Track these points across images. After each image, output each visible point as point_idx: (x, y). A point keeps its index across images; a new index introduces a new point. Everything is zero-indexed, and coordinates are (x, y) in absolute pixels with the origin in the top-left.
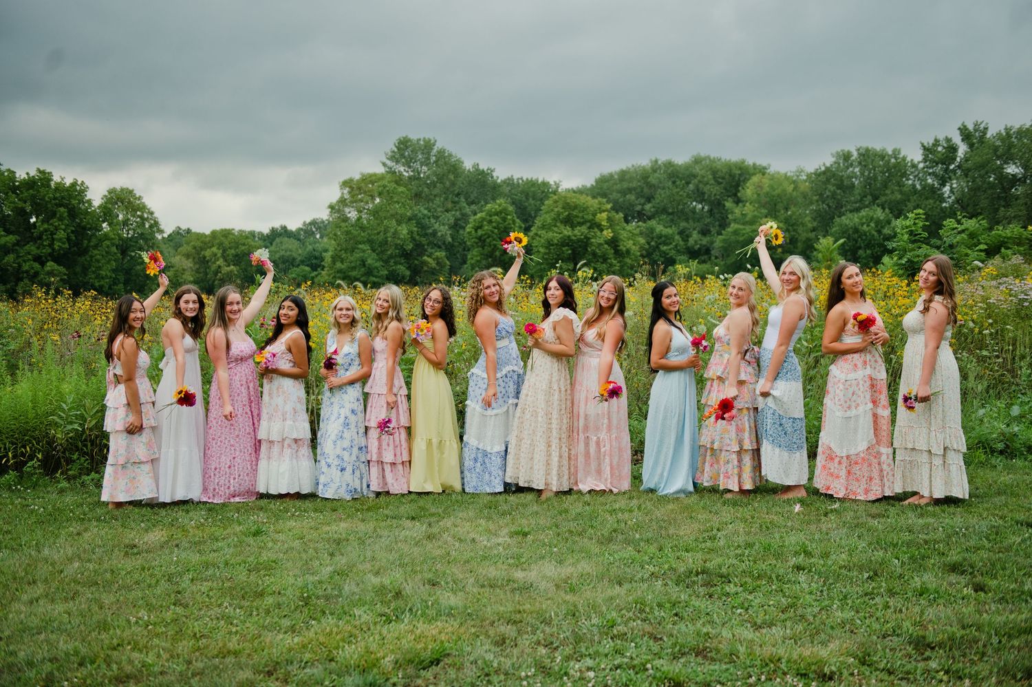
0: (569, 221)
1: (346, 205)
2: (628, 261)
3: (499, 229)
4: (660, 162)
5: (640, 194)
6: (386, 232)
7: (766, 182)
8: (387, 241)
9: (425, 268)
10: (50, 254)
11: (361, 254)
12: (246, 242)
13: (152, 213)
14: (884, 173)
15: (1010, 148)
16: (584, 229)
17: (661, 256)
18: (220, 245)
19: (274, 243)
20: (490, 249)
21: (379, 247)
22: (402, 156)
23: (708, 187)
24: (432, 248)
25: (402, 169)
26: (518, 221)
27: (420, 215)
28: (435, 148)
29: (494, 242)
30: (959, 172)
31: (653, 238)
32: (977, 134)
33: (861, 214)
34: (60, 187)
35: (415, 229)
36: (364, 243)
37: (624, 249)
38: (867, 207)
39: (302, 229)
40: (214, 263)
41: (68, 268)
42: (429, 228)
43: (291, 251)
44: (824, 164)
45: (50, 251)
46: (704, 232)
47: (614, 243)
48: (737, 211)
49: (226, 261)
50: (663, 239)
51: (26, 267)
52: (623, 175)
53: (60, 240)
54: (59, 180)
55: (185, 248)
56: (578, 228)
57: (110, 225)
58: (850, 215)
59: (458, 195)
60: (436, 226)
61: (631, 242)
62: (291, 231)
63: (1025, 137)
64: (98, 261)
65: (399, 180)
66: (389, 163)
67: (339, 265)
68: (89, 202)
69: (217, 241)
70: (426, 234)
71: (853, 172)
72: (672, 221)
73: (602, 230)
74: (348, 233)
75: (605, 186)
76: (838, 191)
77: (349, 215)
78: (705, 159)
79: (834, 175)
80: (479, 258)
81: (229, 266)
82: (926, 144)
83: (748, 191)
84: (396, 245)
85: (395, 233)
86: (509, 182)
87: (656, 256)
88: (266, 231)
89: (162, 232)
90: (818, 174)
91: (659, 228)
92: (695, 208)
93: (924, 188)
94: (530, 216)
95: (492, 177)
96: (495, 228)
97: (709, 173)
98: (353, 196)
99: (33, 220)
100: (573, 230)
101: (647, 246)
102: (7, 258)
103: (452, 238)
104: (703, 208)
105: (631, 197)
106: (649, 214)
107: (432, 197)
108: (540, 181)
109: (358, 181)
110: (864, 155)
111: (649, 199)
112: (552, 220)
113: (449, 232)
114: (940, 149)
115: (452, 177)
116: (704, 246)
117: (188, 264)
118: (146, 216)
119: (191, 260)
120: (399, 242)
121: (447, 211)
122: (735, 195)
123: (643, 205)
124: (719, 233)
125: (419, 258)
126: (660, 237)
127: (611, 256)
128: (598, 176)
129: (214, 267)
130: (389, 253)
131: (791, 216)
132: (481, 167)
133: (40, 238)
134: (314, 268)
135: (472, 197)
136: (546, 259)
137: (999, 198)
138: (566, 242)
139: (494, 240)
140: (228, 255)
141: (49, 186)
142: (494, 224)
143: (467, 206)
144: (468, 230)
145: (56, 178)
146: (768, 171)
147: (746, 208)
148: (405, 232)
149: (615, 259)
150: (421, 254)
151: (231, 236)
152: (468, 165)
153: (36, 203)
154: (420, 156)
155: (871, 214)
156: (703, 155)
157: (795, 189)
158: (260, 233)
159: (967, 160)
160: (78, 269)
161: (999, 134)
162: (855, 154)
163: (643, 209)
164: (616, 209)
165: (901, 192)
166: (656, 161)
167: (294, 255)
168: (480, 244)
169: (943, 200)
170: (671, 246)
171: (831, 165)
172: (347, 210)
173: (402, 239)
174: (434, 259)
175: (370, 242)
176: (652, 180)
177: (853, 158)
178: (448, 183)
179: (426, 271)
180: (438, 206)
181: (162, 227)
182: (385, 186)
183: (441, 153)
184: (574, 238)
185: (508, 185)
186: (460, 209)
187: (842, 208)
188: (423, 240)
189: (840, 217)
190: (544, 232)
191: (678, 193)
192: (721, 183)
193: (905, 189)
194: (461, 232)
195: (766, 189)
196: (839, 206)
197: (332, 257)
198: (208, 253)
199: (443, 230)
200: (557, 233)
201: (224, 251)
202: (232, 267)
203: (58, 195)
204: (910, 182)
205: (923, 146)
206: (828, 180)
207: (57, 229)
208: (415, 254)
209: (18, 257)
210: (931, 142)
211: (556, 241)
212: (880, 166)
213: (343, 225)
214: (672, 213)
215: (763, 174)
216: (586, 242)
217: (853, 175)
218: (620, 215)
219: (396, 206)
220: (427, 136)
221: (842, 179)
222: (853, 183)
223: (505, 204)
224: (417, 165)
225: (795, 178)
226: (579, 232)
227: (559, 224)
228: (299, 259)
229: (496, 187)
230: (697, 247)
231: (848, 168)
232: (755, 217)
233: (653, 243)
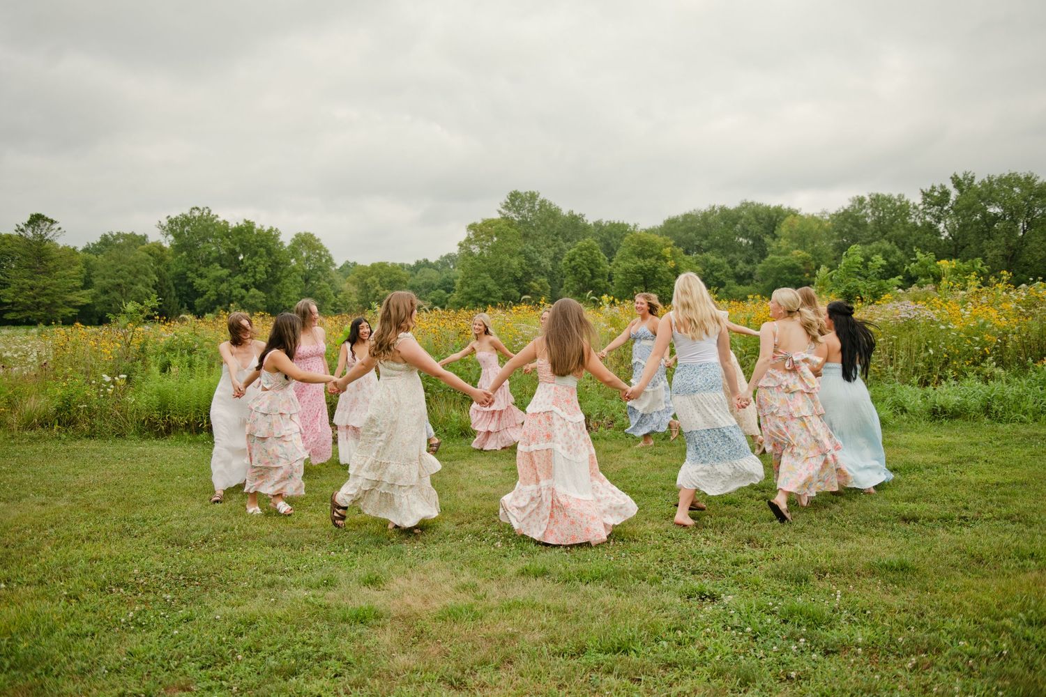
0: (641, 255)
1: (471, 243)
3: (587, 261)
5: (699, 233)
6: (501, 263)
7: (797, 222)
8: (502, 271)
9: (532, 291)
10: (254, 283)
11: (483, 281)
12: (397, 271)
13: (327, 251)
14: (891, 213)
15: (991, 193)
16: (653, 260)
19: (419, 273)
20: (580, 276)
21: (497, 274)
22: (514, 205)
23: (751, 226)
24: (537, 276)
25: (513, 215)
26: (602, 254)
27: (527, 250)
28: (539, 199)
29: (584, 271)
30: (951, 212)
31: (707, 267)
32: (966, 182)
33: (871, 247)
34: (260, 233)
35: (524, 261)
36: (485, 272)
38: (877, 240)
39: (439, 261)
40: (374, 288)
41: (266, 294)
42: (535, 260)
43: (431, 278)
44: (843, 207)
45: (253, 280)
46: (749, 262)
47: (676, 270)
48: (774, 245)
49: (382, 286)
50: (716, 267)
51: (235, 292)
52: (686, 216)
53: (260, 272)
54: (260, 228)
55: (352, 277)
56: (649, 260)
57: (296, 260)
59: (557, 235)
60: (540, 259)
62: (432, 264)
63: (1005, 183)
64: (288, 287)
65: (509, 222)
66: (503, 211)
67: (466, 289)
68: (281, 243)
69: (375, 272)
70: (532, 265)
71: (866, 213)
72: (723, 252)
73: (666, 261)
74: (472, 264)
75: (673, 226)
76: (855, 228)
77: (474, 251)
78: (750, 204)
79: (851, 216)
80: (572, 283)
82: (924, 190)
83: (783, 229)
84: (510, 273)
85: (509, 264)
86: (598, 224)
88: (412, 263)
89: (335, 265)
90: (838, 215)
91: (712, 258)
92: (741, 242)
93: (923, 224)
94: (613, 250)
95: (583, 221)
96: (585, 260)
97: (753, 215)
98: (476, 237)
99: (241, 257)
100: (645, 261)
101: (703, 273)
102: (222, 286)
103: (552, 268)
104: (748, 242)
105: (692, 235)
106: (705, 248)
107: (537, 237)
108: (621, 223)
109: (480, 225)
110: (875, 200)
111: (706, 237)
112: (629, 253)
113: (550, 263)
114: (936, 194)
115: (551, 221)
116: (748, 272)
117: (354, 289)
118: (323, 253)
119: (356, 286)
120: (512, 271)
121: (549, 247)
122: (773, 232)
123: (701, 241)
124: (760, 262)
125: (527, 283)
126: (713, 265)
128: (666, 218)
130: (504, 279)
131: (816, 248)
132: (574, 213)
133: (246, 271)
134: (448, 291)
135: (568, 236)
137: (983, 232)
138: (640, 271)
139: (584, 269)
140: (384, 282)
141: (252, 232)
142: (584, 257)
143: (563, 244)
144: (564, 262)
145: (258, 226)
146: (800, 213)
147: (781, 242)
148: (516, 263)
150: (528, 281)
151: (386, 268)
152: (565, 212)
153: (244, 246)
154: (527, 206)
155: (880, 246)
156: (749, 201)
157: (820, 227)
158: (408, 265)
159: (957, 202)
160: (273, 294)
161: (983, 181)
162: (868, 199)
163: (701, 245)
164: (678, 245)
165: (905, 229)
167: (434, 281)
168: (573, 273)
169: (938, 233)
170: (722, 273)
171: (849, 208)
172: (472, 247)
173: (514, 270)
174: (538, 284)
175: (490, 271)
176: (709, 221)
177: (866, 202)
178: (548, 226)
179: (532, 293)
180: (542, 244)
181: (335, 261)
182: (500, 229)
183: (543, 201)
184: (645, 267)
185: (598, 226)
186: (558, 246)
188: (530, 269)
190: (622, 262)
191: (728, 232)
192: (762, 223)
193: (907, 226)
194: (559, 263)
195: (797, 227)
196: (855, 239)
197: (461, 283)
198: (369, 281)
199: (546, 262)
200: (633, 264)
201: (381, 279)
203: (259, 239)
204: (913, 220)
205: (922, 192)
206: (846, 220)
207: (258, 264)
208: (524, 280)
209: (230, 285)
210: (929, 188)
211: (631, 271)
212: (888, 208)
213: (469, 258)
214: (723, 247)
215: (795, 215)
216: (654, 271)
217: (866, 215)
218: (681, 249)
219: (509, 244)
220: (532, 190)
221: (857, 219)
222: (866, 222)
223: (592, 242)
224: (524, 212)
225: (820, 218)
226: (648, 263)
227: (633, 256)
228: (437, 284)
229: (586, 228)
230: (742, 273)
231: (861, 210)
232: (788, 249)
233: (708, 270)
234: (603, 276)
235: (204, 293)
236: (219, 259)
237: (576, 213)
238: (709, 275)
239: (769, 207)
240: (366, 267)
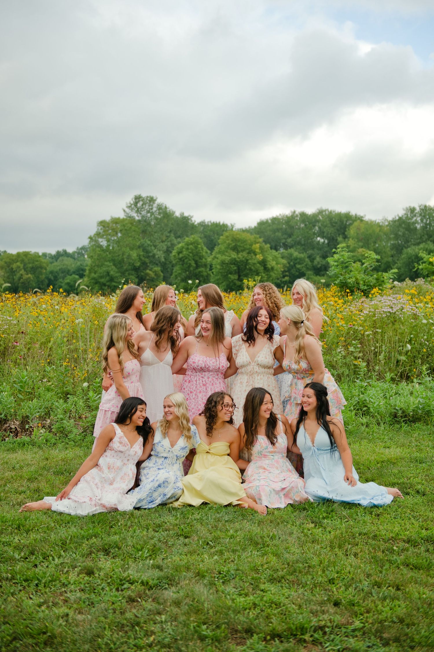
0: (235, 249)
1: (100, 237)
2: (272, 274)
3: (193, 254)
4: (297, 213)
5: (284, 233)
6: (123, 254)
7: (362, 226)
8: (124, 261)
9: (148, 278)
11: (107, 268)
12: (39, 259)
16: (245, 254)
17: (296, 271)
18: (22, 261)
19: (58, 260)
20: (186, 266)
21: (118, 263)
22: (136, 206)
23: (327, 228)
24: (152, 265)
25: (135, 215)
26: (205, 248)
27: (145, 244)
28: (156, 202)
29: (190, 262)
31: (291, 260)
35: (142, 253)
36: (109, 261)
37: (270, 267)
38: (425, 242)
39: (76, 252)
40: (19, 272)
42: (150, 252)
43: (68, 265)
44: (398, 215)
46: (324, 257)
47: (263, 263)
48: (344, 244)
49: (25, 270)
50: (298, 260)
52: (274, 219)
56: (241, 253)
58: (413, 247)
59: (169, 232)
60: (155, 251)
61: (274, 263)
62: (69, 253)
65: (131, 220)
66: (127, 210)
67: (93, 275)
69: (20, 259)
70: (149, 256)
73: (256, 255)
74: (99, 255)
75: (263, 226)
76: (407, 232)
77: (101, 244)
78: (325, 211)
79: (404, 222)
80: (180, 272)
81: (27, 274)
83: (352, 231)
84: (130, 263)
85: (129, 256)
86: (203, 224)
87: (293, 271)
88: (53, 253)
90: (394, 221)
91: (295, 253)
92: (319, 241)
94: (214, 244)
95: (192, 221)
96: (190, 253)
97: (327, 219)
98: (104, 232)
100: (238, 254)
101: (288, 265)
103: (165, 259)
104: (324, 241)
105: (279, 234)
106: (290, 245)
107: (153, 233)
108: (221, 224)
109: (108, 222)
110: (423, 210)
111: (290, 236)
112: (225, 248)
113: (163, 256)
115: (165, 221)
116: (324, 265)
117: (2, 273)
119: (4, 270)
120: (131, 261)
121: (163, 242)
122: (344, 234)
123: (286, 239)
125: (144, 271)
126: (296, 259)
127: (262, 271)
128: (259, 221)
129: (18, 275)
130: (125, 268)
131: (378, 247)
134: (81, 276)
135: (179, 233)
136: (221, 273)
138: (234, 262)
139: (190, 260)
140: (27, 268)
142: (190, 251)
143: (175, 239)
144: (174, 254)
146: (364, 219)
147: (349, 242)
148: (135, 255)
149: (264, 273)
150: (145, 269)
151: (29, 256)
152: (177, 213)
154: (147, 207)
155: (426, 246)
156: (324, 208)
157: (380, 231)
158: (50, 254)
162: (418, 209)
163: (286, 242)
164: (266, 242)
166: (294, 212)
167: (69, 267)
168: (180, 263)
170: (303, 265)
171: (403, 216)
173: (133, 260)
174: (153, 272)
175: (113, 260)
176: (292, 223)
177: (416, 211)
178: (163, 225)
179: (148, 280)
180: (157, 239)
182: (124, 226)
183: (160, 204)
184: (238, 259)
185: (202, 226)
186: (171, 241)
187: (408, 242)
188: (147, 259)
189: (406, 248)
190: (219, 255)
191: (308, 232)
192: (335, 226)
194: (171, 255)
195: (362, 230)
196: (407, 241)
197: (90, 270)
198: (14, 266)
199: (160, 254)
200: (228, 256)
201: (24, 265)
202: (30, 275)
206: (400, 225)
208: (142, 268)
211: (227, 262)
213: (97, 249)
214: (304, 245)
215: (362, 221)
216: (246, 262)
217: (416, 222)
218: (268, 245)
219: (130, 239)
220: (152, 195)
221: (409, 224)
222: (416, 228)
223: (196, 238)
224: (144, 213)
225: (381, 224)
226: (241, 256)
227: (229, 251)
228: (72, 270)
229: (193, 228)
230: (319, 266)
231: (413, 217)
232: (355, 247)
233: (292, 263)
234: (205, 266)
237: (186, 214)
238: (292, 268)
239: (340, 213)
240: (12, 255)
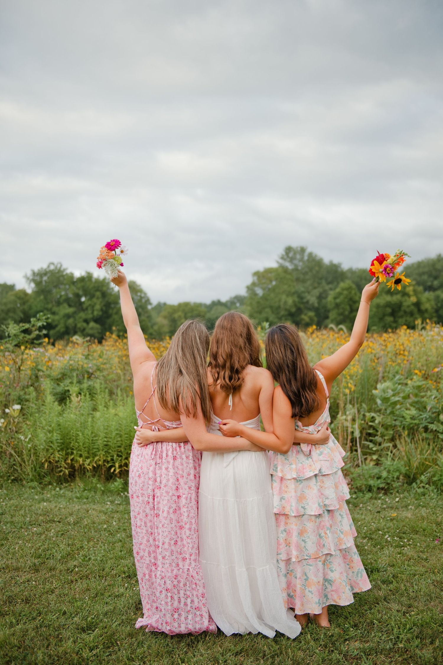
1: (256, 286)
2: (426, 315)
3: (347, 299)
5: (430, 275)
6: (280, 301)
8: (280, 307)
9: (303, 321)
10: (92, 318)
16: (399, 297)
18: (183, 311)
19: (213, 310)
20: (342, 311)
21: (276, 310)
22: (288, 256)
24: (307, 310)
25: (288, 264)
26: (358, 293)
27: (299, 291)
28: (307, 251)
29: (345, 307)
31: (439, 302)
34: (97, 281)
35: (297, 300)
36: (267, 308)
37: (423, 308)
39: (229, 301)
41: (102, 326)
42: (305, 298)
45: (92, 316)
51: (79, 325)
52: (419, 264)
53: (97, 310)
54: (97, 277)
55: (164, 313)
56: (395, 296)
59: (321, 279)
60: (309, 297)
61: (427, 305)
62: (223, 302)
65: (285, 270)
66: (281, 261)
69: (181, 309)
70: (303, 303)
73: (410, 297)
74: (258, 303)
75: (409, 270)
77: (257, 292)
80: (336, 316)
84: (286, 310)
85: (285, 303)
86: (351, 271)
88: (209, 302)
95: (340, 268)
96: (345, 298)
98: (259, 281)
99: (83, 299)
100: (392, 297)
101: (436, 307)
102: (69, 321)
103: (318, 304)
105: (425, 277)
106: (436, 287)
107: (306, 280)
109: (262, 272)
111: (436, 278)
113: (316, 301)
115: (317, 268)
117: (165, 322)
118: (142, 295)
119: (167, 320)
120: (287, 307)
121: (315, 288)
123: (432, 282)
125: (299, 316)
127: (416, 313)
130: (282, 314)
132: (334, 262)
133: (87, 309)
135: (329, 280)
138: (388, 305)
139: (345, 305)
140: (188, 317)
142: (345, 296)
143: (326, 286)
144: (327, 300)
148: (291, 301)
149: (418, 315)
150: (300, 314)
151: (189, 306)
152: (326, 260)
153: (85, 290)
154: (298, 257)
158: (205, 304)
160: (107, 326)
163: (432, 284)
164: (418, 284)
166: (440, 255)
168: (337, 308)
172: (256, 289)
173: (289, 306)
174: (307, 317)
175: (271, 307)
178: (315, 272)
179: (303, 323)
180: (309, 286)
182: (278, 275)
183: (310, 254)
184: (393, 302)
186: (322, 287)
188: (301, 305)
194: (323, 300)
198: (176, 316)
199: (312, 299)
200: (382, 300)
201: (185, 315)
203: (96, 285)
207: (95, 304)
208: (297, 314)
209: (75, 320)
211: (382, 305)
213: (254, 298)
216: (400, 305)
218: (421, 288)
219: (286, 286)
220: (302, 245)
223: (351, 284)
224: (296, 262)
226: (395, 299)
227: (383, 294)
229: (343, 274)
233: (439, 305)
235: (56, 326)
236: (68, 301)
240: (174, 306)
